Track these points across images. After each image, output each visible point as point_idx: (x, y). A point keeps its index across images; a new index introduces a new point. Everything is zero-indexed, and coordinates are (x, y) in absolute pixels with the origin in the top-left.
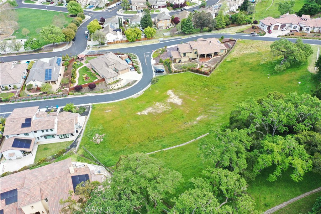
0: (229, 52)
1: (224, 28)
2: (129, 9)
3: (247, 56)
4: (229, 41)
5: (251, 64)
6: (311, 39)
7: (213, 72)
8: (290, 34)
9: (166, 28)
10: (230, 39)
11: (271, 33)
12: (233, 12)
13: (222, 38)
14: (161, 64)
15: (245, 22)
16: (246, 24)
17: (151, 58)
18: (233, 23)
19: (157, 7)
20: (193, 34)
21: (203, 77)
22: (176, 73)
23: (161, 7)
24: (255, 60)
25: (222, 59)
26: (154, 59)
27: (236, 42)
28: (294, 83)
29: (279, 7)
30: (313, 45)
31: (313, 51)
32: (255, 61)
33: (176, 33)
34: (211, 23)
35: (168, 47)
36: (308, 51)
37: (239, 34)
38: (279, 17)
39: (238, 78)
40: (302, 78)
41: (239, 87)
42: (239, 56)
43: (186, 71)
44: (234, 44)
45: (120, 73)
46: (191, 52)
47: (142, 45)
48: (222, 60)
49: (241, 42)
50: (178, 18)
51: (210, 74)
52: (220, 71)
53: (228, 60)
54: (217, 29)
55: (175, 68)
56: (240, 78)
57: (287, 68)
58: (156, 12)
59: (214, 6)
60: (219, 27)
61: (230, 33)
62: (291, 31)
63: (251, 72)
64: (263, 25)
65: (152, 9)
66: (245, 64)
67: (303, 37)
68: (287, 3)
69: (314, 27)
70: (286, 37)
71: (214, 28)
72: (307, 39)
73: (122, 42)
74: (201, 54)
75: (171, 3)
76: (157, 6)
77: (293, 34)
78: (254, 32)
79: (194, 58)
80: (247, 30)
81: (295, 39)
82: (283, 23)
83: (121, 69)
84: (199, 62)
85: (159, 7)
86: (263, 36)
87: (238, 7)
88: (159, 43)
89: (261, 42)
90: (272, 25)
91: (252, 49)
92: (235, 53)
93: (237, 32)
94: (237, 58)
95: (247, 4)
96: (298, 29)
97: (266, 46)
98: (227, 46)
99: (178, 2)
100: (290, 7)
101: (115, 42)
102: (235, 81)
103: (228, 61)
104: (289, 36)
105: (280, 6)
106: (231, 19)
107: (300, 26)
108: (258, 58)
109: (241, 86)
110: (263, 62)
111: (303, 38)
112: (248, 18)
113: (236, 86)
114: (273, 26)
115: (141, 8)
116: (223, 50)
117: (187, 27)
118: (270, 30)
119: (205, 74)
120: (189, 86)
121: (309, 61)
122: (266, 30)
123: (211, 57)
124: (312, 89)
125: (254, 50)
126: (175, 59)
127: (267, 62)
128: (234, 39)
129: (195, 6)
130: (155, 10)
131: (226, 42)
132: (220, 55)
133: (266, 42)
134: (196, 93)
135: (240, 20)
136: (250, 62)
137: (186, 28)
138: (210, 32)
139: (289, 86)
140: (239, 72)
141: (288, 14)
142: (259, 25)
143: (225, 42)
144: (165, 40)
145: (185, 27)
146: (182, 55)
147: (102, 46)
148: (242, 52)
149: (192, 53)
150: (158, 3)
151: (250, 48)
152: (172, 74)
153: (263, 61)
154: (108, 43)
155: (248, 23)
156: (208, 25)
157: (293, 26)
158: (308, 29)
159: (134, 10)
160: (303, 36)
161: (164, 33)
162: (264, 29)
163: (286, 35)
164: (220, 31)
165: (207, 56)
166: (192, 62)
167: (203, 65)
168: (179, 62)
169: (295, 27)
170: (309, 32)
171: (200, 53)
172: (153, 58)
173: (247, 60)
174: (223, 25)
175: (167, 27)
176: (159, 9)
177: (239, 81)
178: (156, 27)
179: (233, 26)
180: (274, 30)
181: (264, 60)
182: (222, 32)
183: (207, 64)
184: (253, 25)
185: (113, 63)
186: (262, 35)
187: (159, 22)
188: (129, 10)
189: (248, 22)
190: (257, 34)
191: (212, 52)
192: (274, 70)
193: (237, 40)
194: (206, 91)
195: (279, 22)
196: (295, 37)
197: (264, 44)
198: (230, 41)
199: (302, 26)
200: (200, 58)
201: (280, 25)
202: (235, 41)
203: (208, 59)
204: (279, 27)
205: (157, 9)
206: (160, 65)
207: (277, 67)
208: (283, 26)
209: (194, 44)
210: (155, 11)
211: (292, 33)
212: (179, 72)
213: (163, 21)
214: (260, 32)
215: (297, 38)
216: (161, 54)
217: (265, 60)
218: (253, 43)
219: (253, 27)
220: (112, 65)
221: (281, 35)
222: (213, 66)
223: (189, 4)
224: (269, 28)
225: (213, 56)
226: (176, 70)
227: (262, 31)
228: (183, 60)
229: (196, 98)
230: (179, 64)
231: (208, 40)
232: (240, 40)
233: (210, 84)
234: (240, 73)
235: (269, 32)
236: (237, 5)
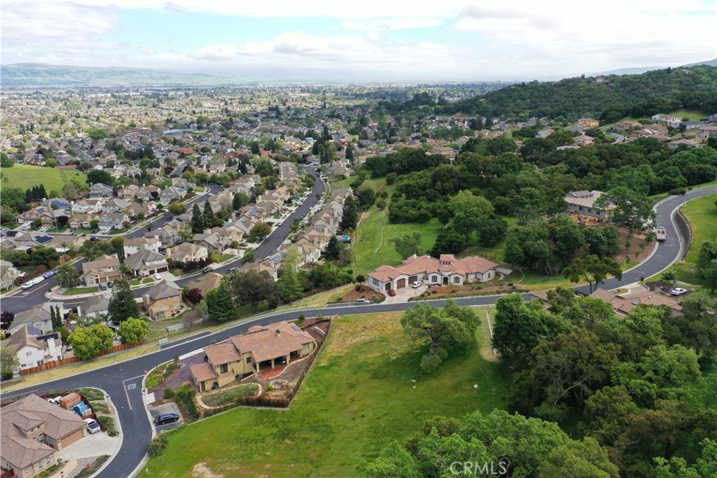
0: (322, 346)
1: (301, 298)
2: (79, 285)
3: (360, 349)
4: (316, 323)
5: (372, 364)
6: (468, 296)
7: (295, 398)
8: (430, 291)
9: (173, 315)
10: (317, 319)
11: (394, 295)
12: (311, 264)
13: (302, 319)
14: (168, 402)
15: (339, 281)
16: (344, 284)
17: (143, 389)
18: (317, 286)
19: (146, 273)
20: (236, 319)
21: (276, 412)
22: (210, 415)
23: (156, 271)
24: (379, 354)
25: (310, 364)
26: (149, 393)
27: (332, 322)
28: (466, 388)
29: (396, 245)
30: (476, 306)
31: (481, 319)
32: (379, 356)
33: (198, 321)
34: (272, 292)
35: (181, 358)
36: (471, 320)
37: (334, 306)
38: (400, 264)
39: (353, 400)
40: (477, 377)
41: (359, 420)
42: (345, 351)
43: (232, 407)
44: (328, 327)
45: (59, 445)
46: (238, 361)
47: (116, 363)
48: (311, 367)
49: (341, 321)
50: (197, 289)
51: (291, 403)
52: (311, 392)
53: (323, 363)
54: (287, 302)
55: (205, 403)
56: (357, 398)
57: (444, 360)
58: (144, 283)
59: (272, 257)
60: (291, 297)
61: (315, 306)
62: (429, 287)
63: (375, 383)
64: (376, 282)
65: (134, 277)
66: (360, 367)
67: (454, 294)
68: (409, 238)
69: (467, 274)
70: (425, 300)
71: (280, 301)
72: (462, 296)
73: (61, 363)
74: (263, 360)
75: (178, 260)
76: (145, 270)
77: (434, 292)
78: (363, 297)
79: (247, 372)
80: (348, 295)
81: (441, 299)
82: (411, 273)
83: (63, 434)
84: (260, 380)
85: (152, 272)
86: (381, 304)
87: (320, 253)
88: (159, 351)
89: (380, 315)
90: (392, 280)
91: (366, 332)
92: (334, 347)
93: (328, 303)
94: (341, 357)
95: (336, 246)
96: (440, 280)
97: (391, 322)
98: (315, 334)
99: (193, 258)
100: (415, 244)
101: (42, 367)
102: (349, 408)
103: (324, 367)
104: (429, 297)
105: (398, 243)
106: (311, 277)
107: (442, 275)
108: (383, 348)
109: (363, 416)
110: (395, 356)
111: (454, 297)
112: (344, 271)
113: (353, 419)
114: (395, 281)
115: (108, 279)
116: (308, 344)
117: (220, 306)
118: (391, 289)
119: (280, 404)
120: (246, 442)
121: (478, 340)
122: (384, 291)
123: (286, 363)
124: (502, 395)
125: (370, 333)
126: (203, 383)
127: (400, 354)
128: (325, 317)
129: (232, 260)
130: (143, 279)
131: (312, 325)
132: (304, 356)
133: (390, 314)
134: (266, 456)
135: (329, 278)
136: (370, 361)
137: (219, 308)
138: (272, 310)
139: (458, 398)
140: (352, 386)
141: (415, 256)
142: (368, 283)
143: (309, 326)
144: (173, 341)
145: (216, 306)
146: (218, 370)
147: (6, 381)
148: (348, 343)
149: (241, 362)
150: (147, 264)
151: (363, 331)
152: (199, 421)
153: (395, 353)
154: (24, 373)
155: (348, 283)
156: (267, 296)
157: (430, 277)
158: (457, 280)
159: (89, 286)
160: (453, 292)
161: (169, 327)
162: (380, 289)
163: (422, 296)
164: (295, 304)
165: (275, 363)
166: (244, 382)
167: (271, 384)
168: (213, 388)
169: (435, 279)
170: (461, 283)
171: (259, 359)
172: (146, 390)
173: (362, 358)
174: (298, 293)
175: (175, 312)
176: (151, 276)
177: (355, 407)
178: (148, 315)
179: (318, 292)
180: (398, 288)
181: (396, 350)
182: (298, 307)
183: (279, 381)
184: (358, 283)
185: (38, 423)
186: (379, 302)
187: (155, 304)
188: (78, 287)
189: (346, 280)
190: (368, 301)
191: (285, 352)
192: (420, 369)
193: (333, 317)
194: (289, 446)
195: (403, 273)
196: (440, 297)
197: (386, 318)
198: (319, 322)
199: (446, 274)
200: (260, 369)
201: (407, 278)
202: (328, 321)
203: (279, 368)
204: (407, 282)
205: (147, 276)
206: (166, 404)
207: (425, 361)
208: (412, 279)
209: (242, 341)
210: (141, 281)
211: (432, 290)
212: (216, 412)
213: (164, 301)
214: (373, 295)
215: (443, 297)
216: (165, 376)
217: (399, 351)
218: (366, 320)
219: (358, 289)
220: (36, 429)
221: (413, 296)
222: (293, 384)
223: (218, 259)
224: (388, 286)
225: (290, 361)
226: (207, 407)
227: (376, 293)
228: (221, 382)
229: (267, 470)
230: (214, 392)
231: (272, 328)
232: (339, 317)
233: (294, 426)
234: (354, 387)
235: (391, 294)
236: (317, 250)
